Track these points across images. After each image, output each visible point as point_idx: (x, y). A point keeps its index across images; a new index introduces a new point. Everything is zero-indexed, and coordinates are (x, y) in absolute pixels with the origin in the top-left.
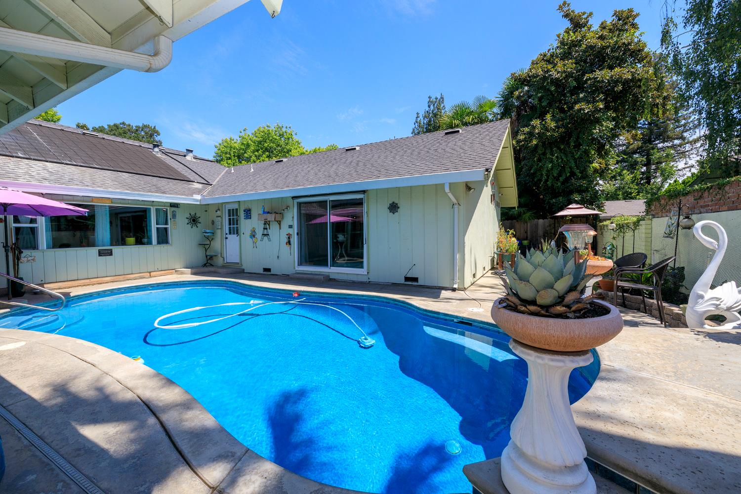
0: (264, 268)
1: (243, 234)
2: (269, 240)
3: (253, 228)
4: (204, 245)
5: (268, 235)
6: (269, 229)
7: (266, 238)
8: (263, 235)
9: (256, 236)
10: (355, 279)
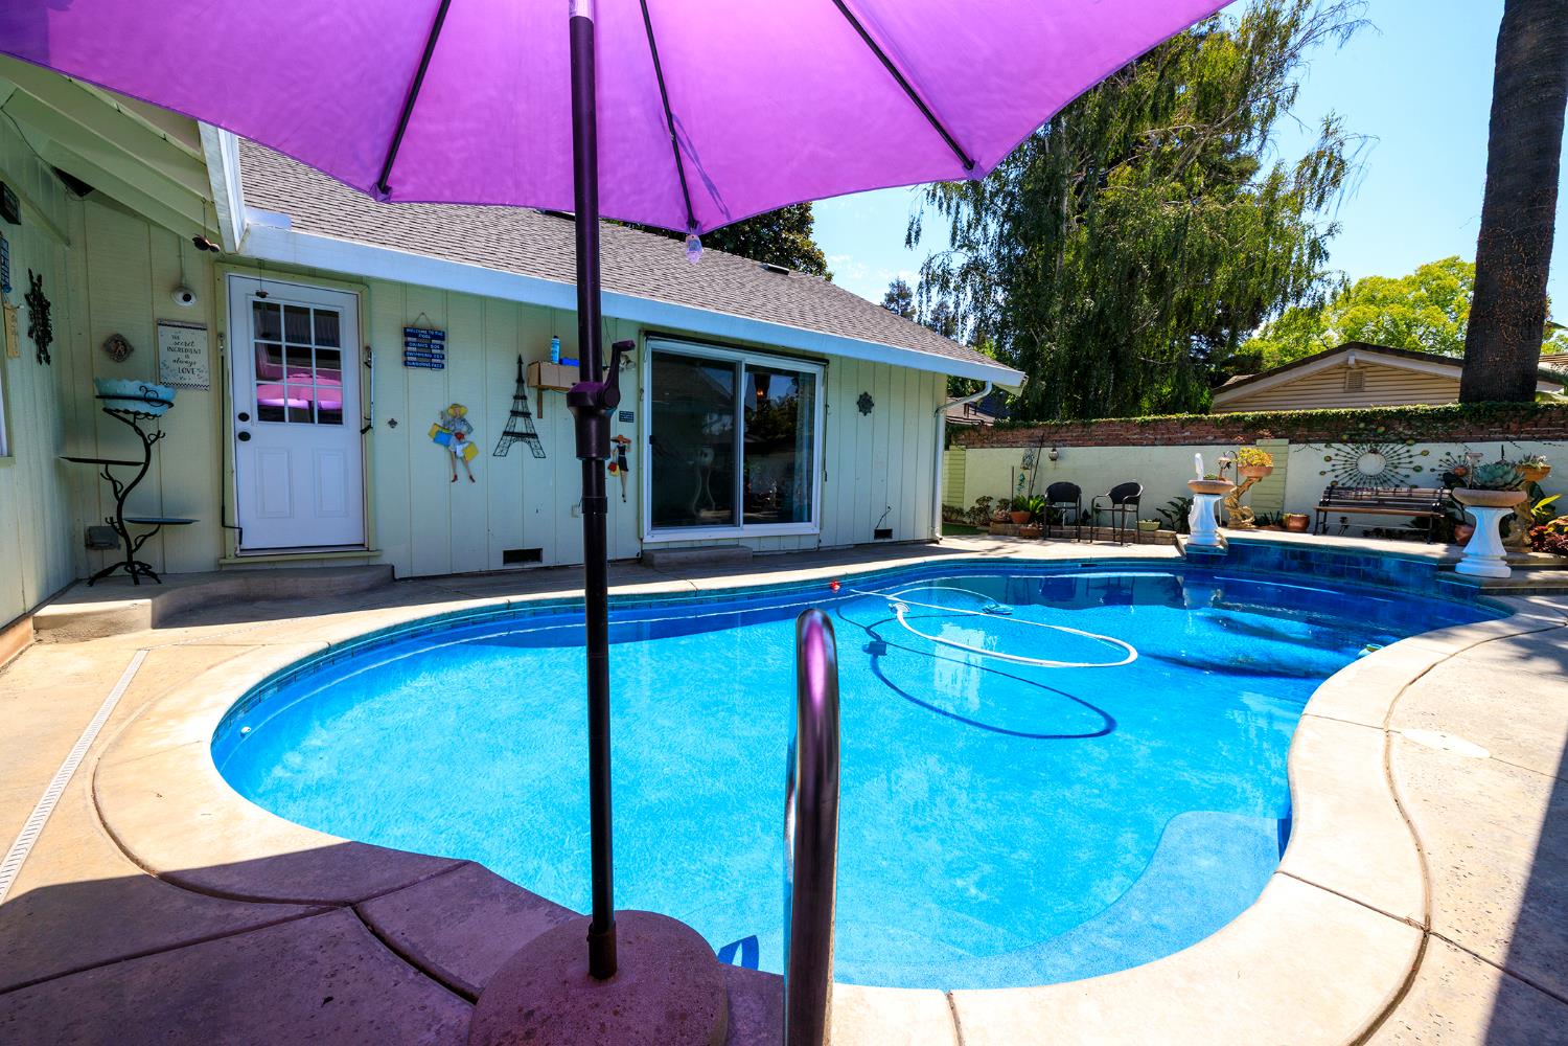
0: (505, 553)
1: (393, 423)
2: (539, 454)
3: (455, 406)
4: (107, 463)
5: (534, 436)
6: (540, 416)
7: (519, 447)
8: (506, 433)
9: (468, 438)
10: (792, 545)
